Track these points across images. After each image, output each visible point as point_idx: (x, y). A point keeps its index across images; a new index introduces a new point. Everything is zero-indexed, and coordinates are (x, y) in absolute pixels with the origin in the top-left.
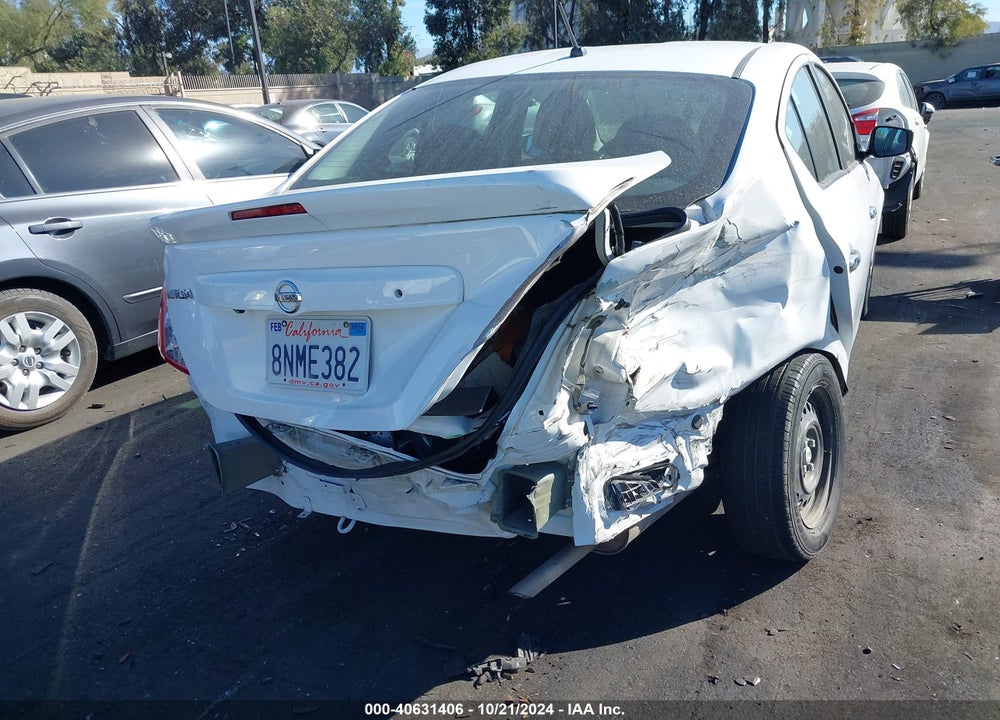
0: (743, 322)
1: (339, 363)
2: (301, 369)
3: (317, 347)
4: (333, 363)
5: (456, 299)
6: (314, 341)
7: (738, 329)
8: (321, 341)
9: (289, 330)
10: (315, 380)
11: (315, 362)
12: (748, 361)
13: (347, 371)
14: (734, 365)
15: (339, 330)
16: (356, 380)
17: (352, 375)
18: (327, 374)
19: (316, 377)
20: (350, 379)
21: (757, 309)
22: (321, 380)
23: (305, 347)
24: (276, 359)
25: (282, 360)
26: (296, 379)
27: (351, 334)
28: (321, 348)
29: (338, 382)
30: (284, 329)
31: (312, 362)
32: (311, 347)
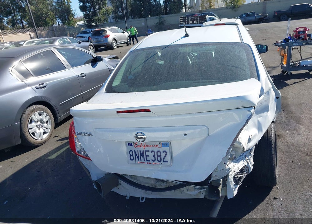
0: (259, 119)
1: (158, 156)
2: (142, 158)
3: (149, 151)
4: (156, 156)
5: (206, 135)
6: (147, 149)
7: (258, 121)
8: (150, 149)
9: (136, 146)
10: (149, 162)
11: (148, 156)
12: (262, 131)
13: (162, 159)
14: (258, 132)
15: (158, 145)
16: (167, 162)
17: (165, 160)
18: (154, 160)
19: (150, 161)
20: (164, 161)
21: (262, 114)
22: (151, 162)
23: (143, 151)
24: (131, 155)
25: (134, 155)
26: (141, 162)
27: (162, 146)
28: (150, 151)
29: (159, 162)
30: (133, 145)
31: (146, 156)
32: (146, 151)
